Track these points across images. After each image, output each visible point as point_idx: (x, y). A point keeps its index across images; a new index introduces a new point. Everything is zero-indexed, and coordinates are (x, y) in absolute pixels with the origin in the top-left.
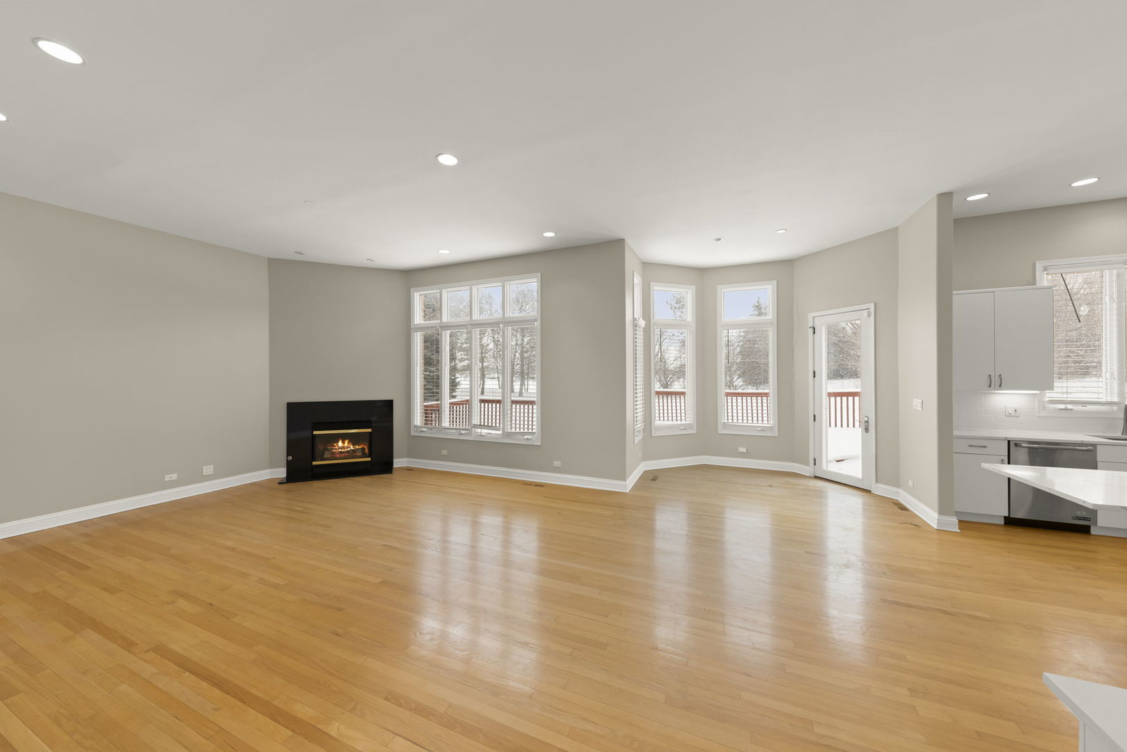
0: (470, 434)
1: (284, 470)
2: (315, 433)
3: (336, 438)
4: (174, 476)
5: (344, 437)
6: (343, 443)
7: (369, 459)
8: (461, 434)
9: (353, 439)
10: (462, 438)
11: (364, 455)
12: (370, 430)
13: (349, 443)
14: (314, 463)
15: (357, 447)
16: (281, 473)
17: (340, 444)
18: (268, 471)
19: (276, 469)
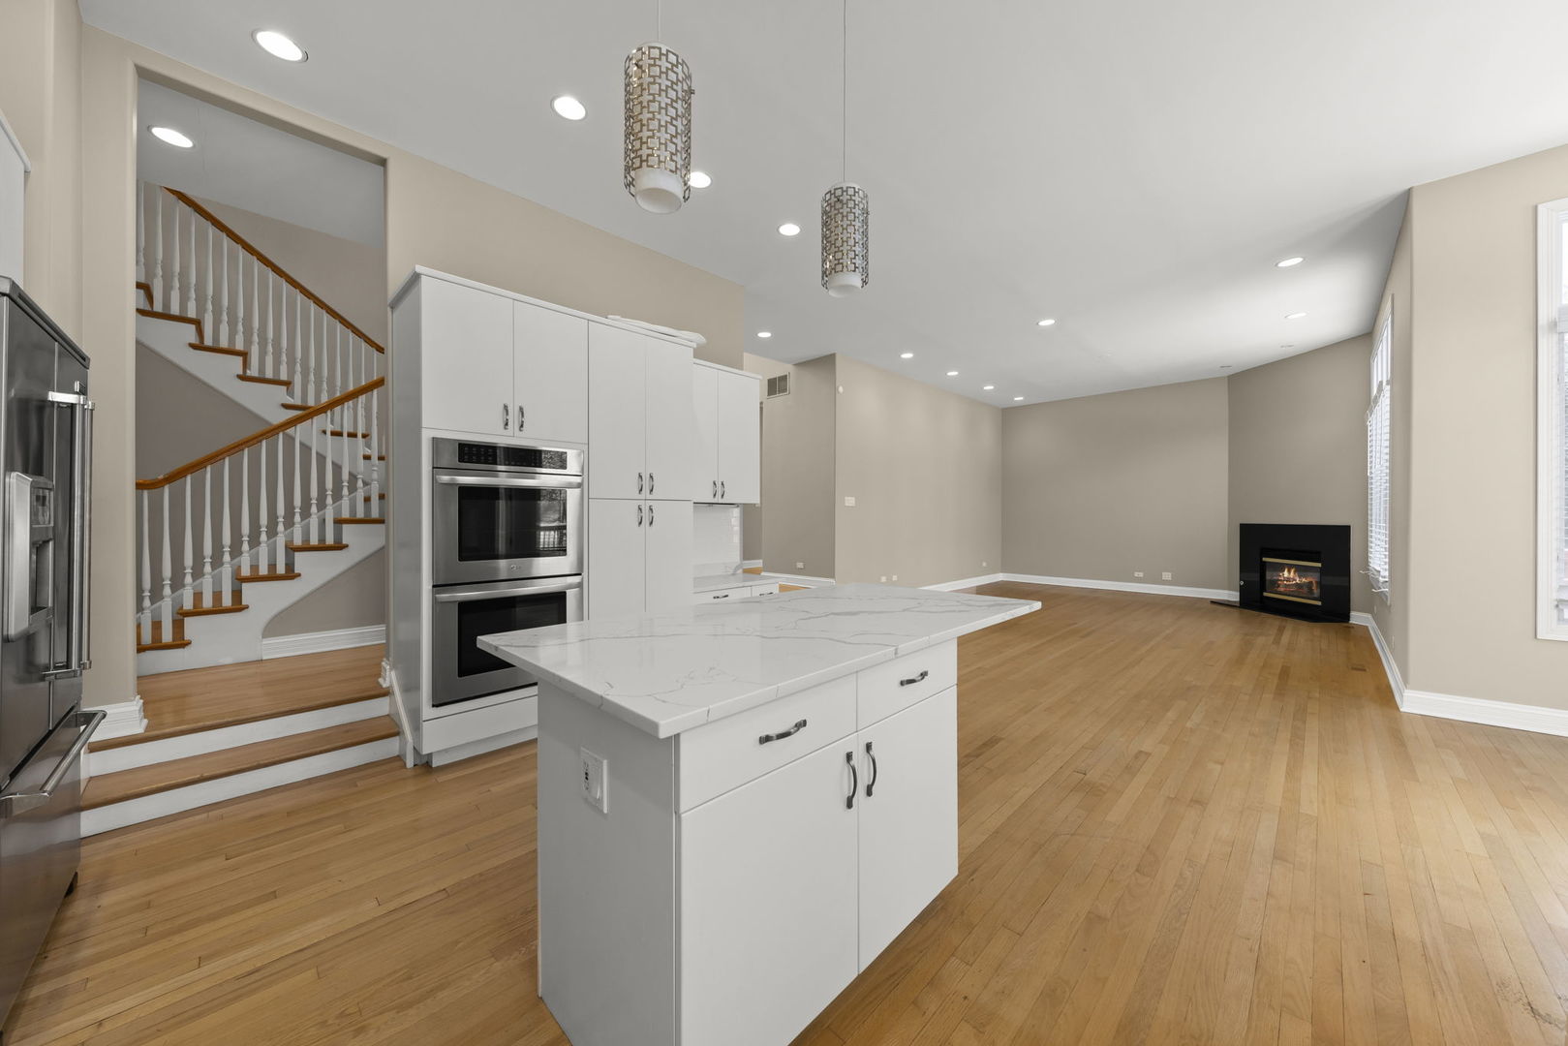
1: (1238, 594)
2: (1264, 559)
3: (1281, 567)
4: (1141, 575)
5: (1290, 567)
6: (1289, 572)
7: (1319, 603)
9: (1300, 570)
11: (1310, 595)
12: (1319, 564)
13: (1295, 572)
14: (1265, 594)
15: (1304, 580)
16: (1234, 596)
17: (1286, 574)
18: (1226, 592)
19: (1231, 592)
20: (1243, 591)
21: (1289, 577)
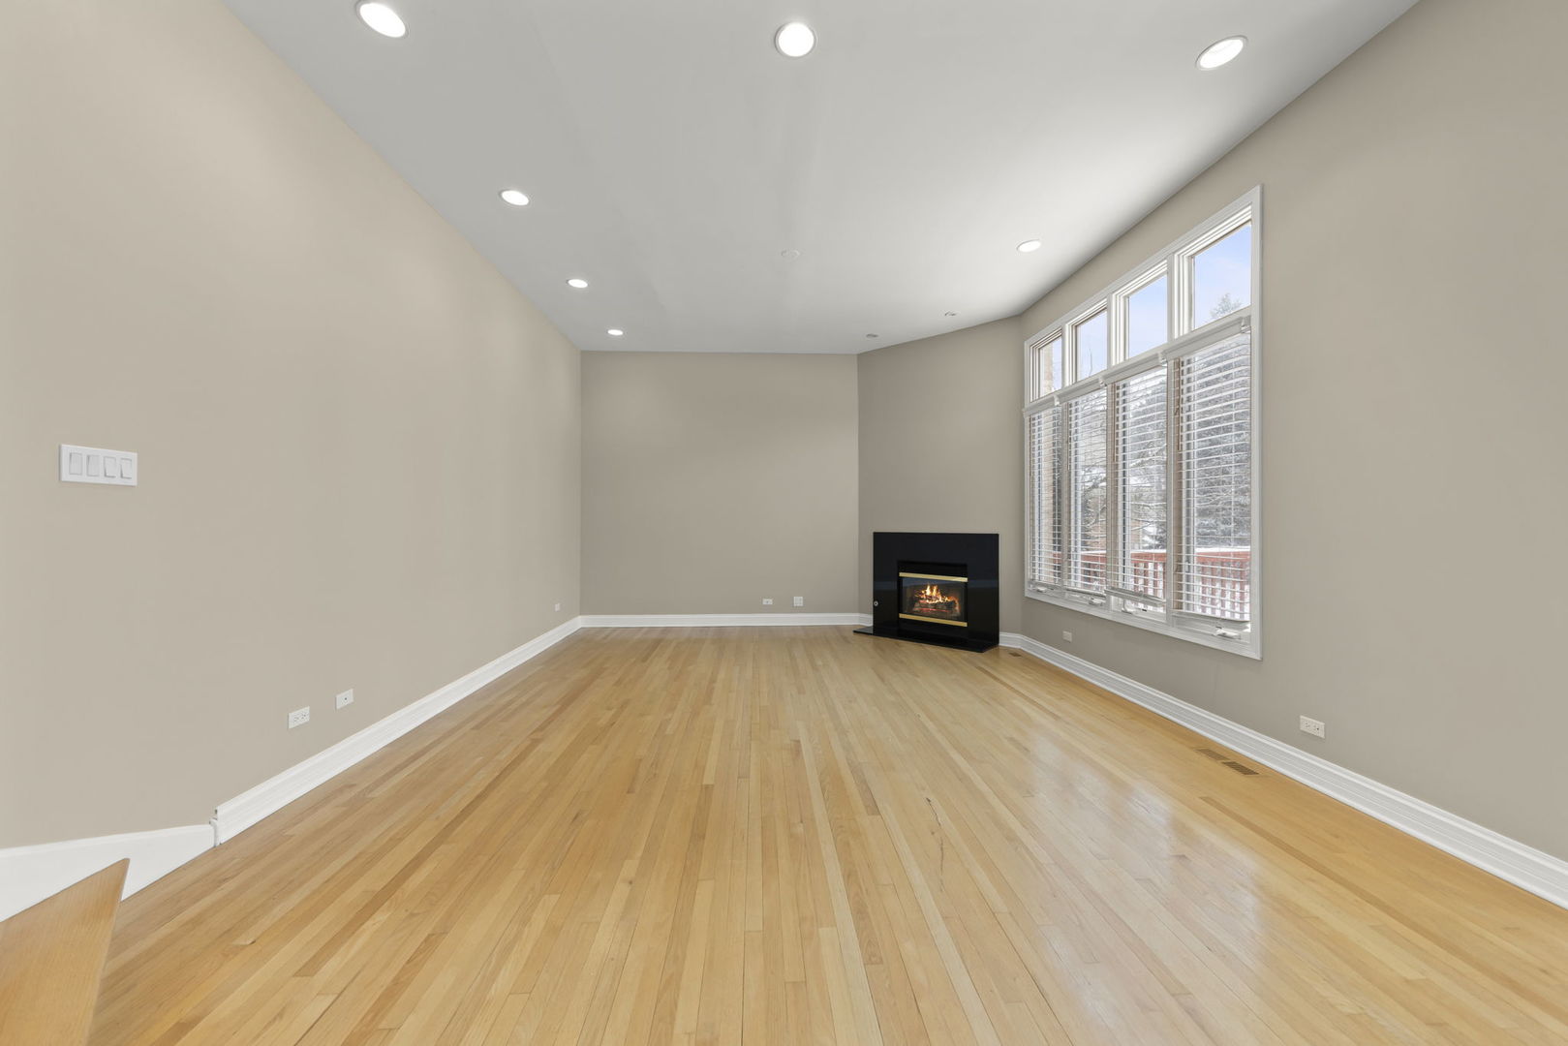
0: (1105, 606)
1: (871, 617)
2: (901, 574)
3: (924, 583)
4: (770, 602)
5: (932, 583)
6: (932, 590)
7: (965, 624)
8: (1091, 604)
9: (945, 588)
10: (1093, 612)
12: (965, 580)
13: (937, 590)
14: (901, 616)
15: (948, 601)
16: (867, 620)
17: (928, 592)
18: (858, 615)
19: (863, 615)
20: (876, 612)
21: (932, 595)
